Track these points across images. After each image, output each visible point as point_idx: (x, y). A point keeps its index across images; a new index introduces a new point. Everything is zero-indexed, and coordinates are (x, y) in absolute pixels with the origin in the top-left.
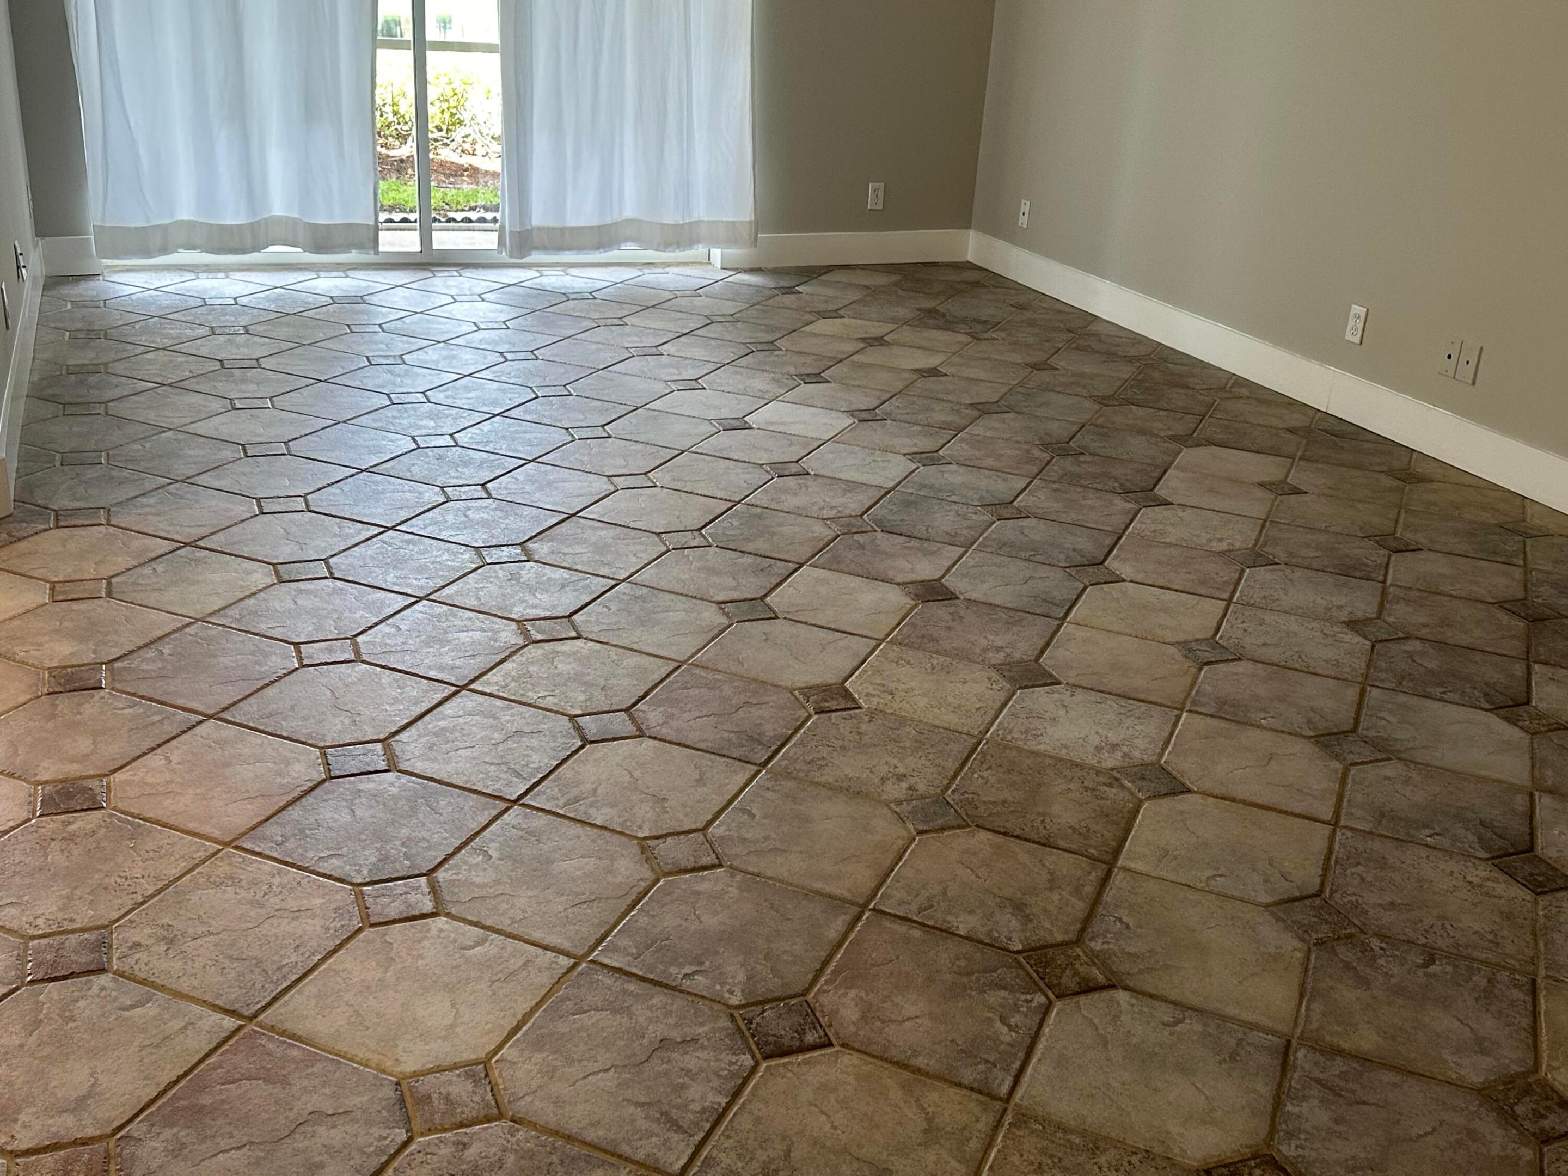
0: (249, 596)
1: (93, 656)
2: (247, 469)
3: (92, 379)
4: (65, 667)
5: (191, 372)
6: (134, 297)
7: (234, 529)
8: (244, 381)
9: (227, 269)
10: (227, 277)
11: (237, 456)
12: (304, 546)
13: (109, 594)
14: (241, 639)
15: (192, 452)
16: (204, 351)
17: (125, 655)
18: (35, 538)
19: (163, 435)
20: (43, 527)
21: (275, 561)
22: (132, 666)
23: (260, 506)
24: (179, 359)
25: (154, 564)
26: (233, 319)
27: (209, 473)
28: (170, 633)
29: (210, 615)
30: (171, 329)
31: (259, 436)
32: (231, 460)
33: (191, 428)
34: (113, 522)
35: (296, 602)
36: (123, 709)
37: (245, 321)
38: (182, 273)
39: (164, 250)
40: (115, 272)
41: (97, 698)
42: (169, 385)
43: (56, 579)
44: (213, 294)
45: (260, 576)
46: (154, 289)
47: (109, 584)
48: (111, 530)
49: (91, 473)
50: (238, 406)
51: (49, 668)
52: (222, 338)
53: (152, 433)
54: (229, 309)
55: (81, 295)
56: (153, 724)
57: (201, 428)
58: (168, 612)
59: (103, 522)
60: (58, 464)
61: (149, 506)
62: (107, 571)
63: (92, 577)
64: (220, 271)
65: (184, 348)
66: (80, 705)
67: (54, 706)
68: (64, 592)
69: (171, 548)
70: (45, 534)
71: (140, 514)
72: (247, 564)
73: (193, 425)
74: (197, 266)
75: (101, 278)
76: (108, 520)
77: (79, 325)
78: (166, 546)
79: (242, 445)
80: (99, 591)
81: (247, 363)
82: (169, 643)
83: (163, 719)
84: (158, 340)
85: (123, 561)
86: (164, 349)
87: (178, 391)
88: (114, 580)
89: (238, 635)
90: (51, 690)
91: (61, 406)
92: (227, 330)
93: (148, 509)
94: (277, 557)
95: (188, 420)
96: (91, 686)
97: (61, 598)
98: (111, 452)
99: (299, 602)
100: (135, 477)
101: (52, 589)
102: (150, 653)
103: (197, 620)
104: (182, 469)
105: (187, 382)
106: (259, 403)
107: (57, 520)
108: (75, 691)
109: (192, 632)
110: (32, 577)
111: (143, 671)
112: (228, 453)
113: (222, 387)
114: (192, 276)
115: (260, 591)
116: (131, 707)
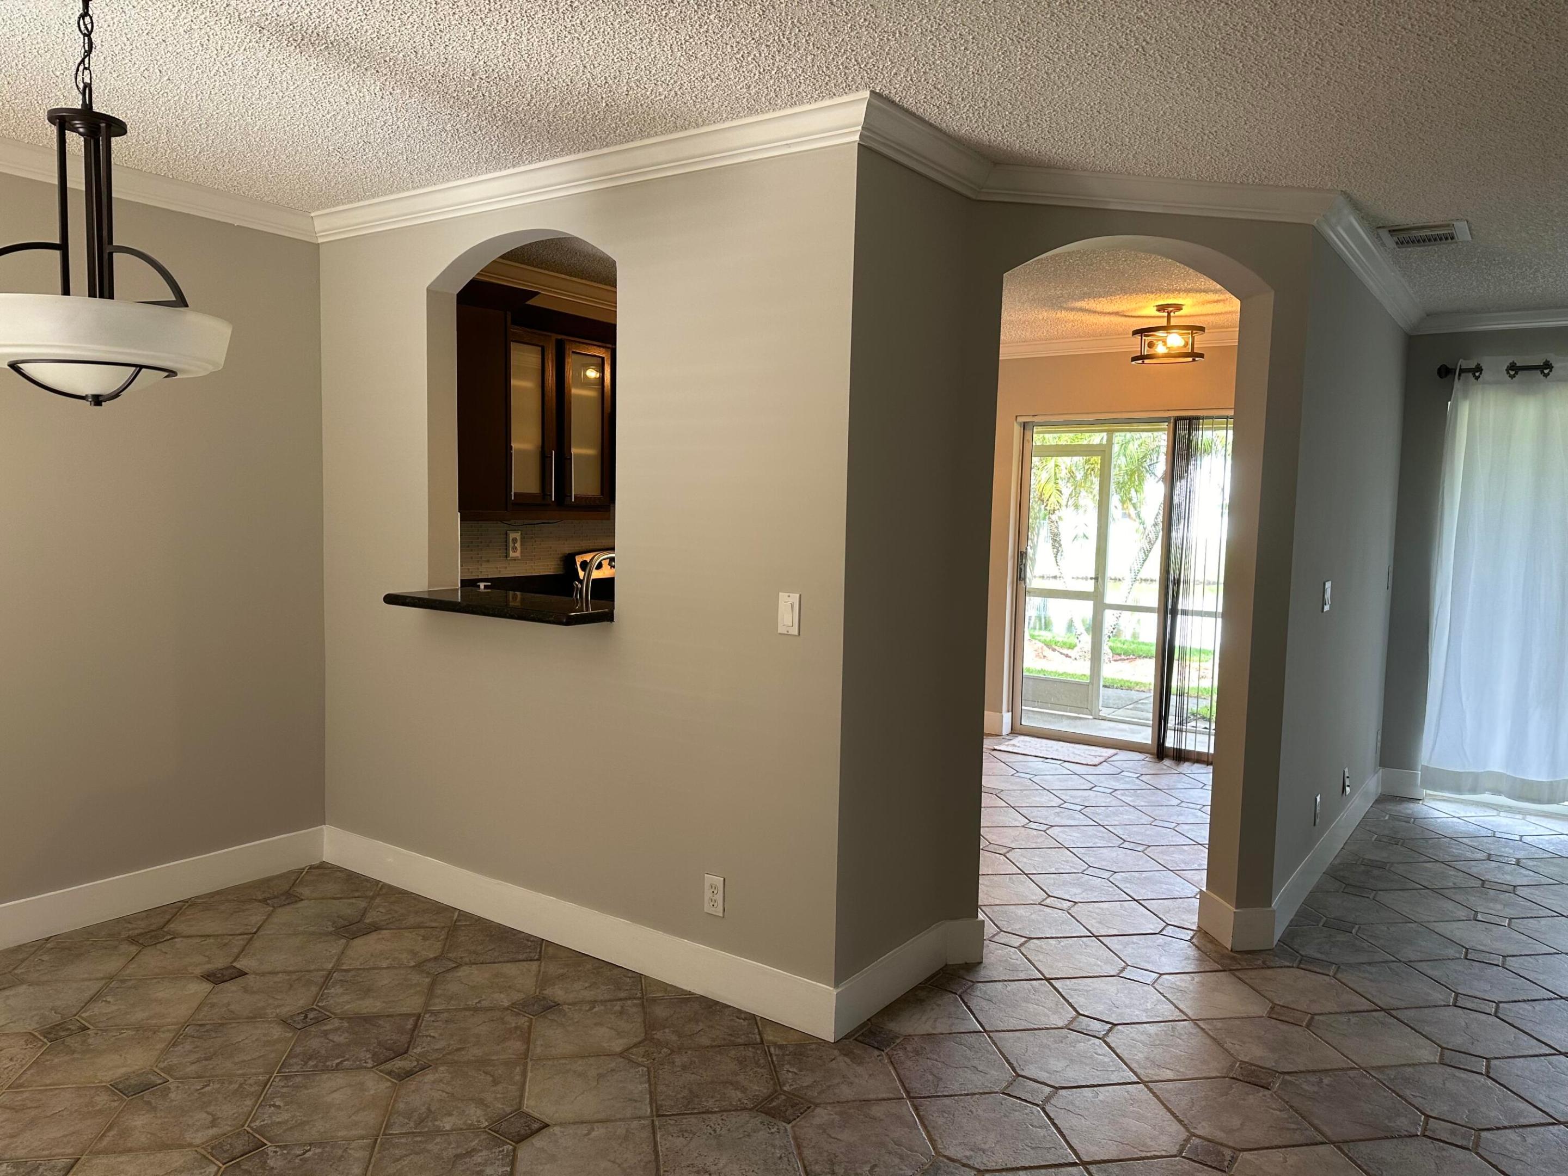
0: (1410, 1065)
1: (1274, 1064)
2: (1460, 968)
3: (1376, 872)
4: (1252, 1064)
5: (1454, 884)
6: (1439, 820)
7: (1426, 1011)
8: (1495, 900)
9: (1524, 813)
10: (1524, 819)
11: (1458, 955)
12: (1476, 1042)
13: (1308, 1026)
14: (1385, 1094)
15: (1423, 944)
16: (1474, 871)
17: (1296, 1072)
18: (1279, 970)
19: (1409, 924)
20: (1288, 964)
21: (1444, 1046)
22: (1297, 1082)
23: (1456, 999)
24: (1450, 873)
25: (1351, 1016)
26: (1511, 851)
27: (1429, 963)
28: (1336, 1070)
29: (1373, 1068)
30: (1456, 849)
31: (1485, 946)
32: (1451, 957)
33: (1431, 926)
34: (1339, 976)
35: (1444, 1084)
36: (1274, 1109)
37: (1520, 855)
38: (1486, 810)
39: (1474, 791)
40: (1434, 800)
41: (1261, 1094)
42: (1431, 889)
43: (1278, 1003)
44: (1504, 830)
45: (1427, 1053)
46: (1458, 818)
47: (1312, 1018)
48: (1333, 981)
49: (1341, 938)
50: (1480, 918)
51: (1241, 1061)
52: (1493, 864)
53: (1401, 921)
54: (1511, 843)
55: (1400, 812)
56: (1288, 1129)
57: (1440, 928)
58: (1342, 1054)
59: (1331, 974)
60: (1321, 924)
61: (1371, 973)
62: (1315, 1008)
63: (1303, 1010)
64: (1519, 813)
65: (1459, 865)
66: (1248, 1094)
67: (1231, 1087)
68: (1278, 1013)
69: (1369, 1008)
70: (1286, 970)
71: (1359, 977)
72: (1423, 1041)
73: (1436, 924)
74: (1502, 806)
75: (1421, 802)
76: (1335, 974)
77: (1386, 832)
78: (1366, 1005)
79: (1466, 949)
80: (1302, 1022)
81: (1505, 888)
82: (1330, 1076)
83: (1297, 1129)
84: (1441, 855)
85: (1330, 1006)
86: (1442, 862)
87: (1436, 895)
88: (1316, 1017)
89: (1385, 1091)
90: (1235, 1076)
91: (1344, 885)
92: (1501, 859)
93: (1367, 975)
94: (1447, 1043)
95: (1433, 919)
96: (1262, 1084)
97: (1274, 1016)
98: (1362, 927)
99: (1448, 1084)
100: (1370, 949)
101: (1272, 1008)
102: (1313, 1079)
103: (1361, 1068)
104: (1409, 953)
105: (1447, 891)
106: (1498, 920)
107: (1300, 962)
108: (1249, 1083)
109: (1352, 1076)
110: (1263, 996)
111: (1302, 1088)
112: (1451, 952)
113: (1473, 900)
114: (1495, 813)
115: (1421, 1064)
116: (1280, 1111)
